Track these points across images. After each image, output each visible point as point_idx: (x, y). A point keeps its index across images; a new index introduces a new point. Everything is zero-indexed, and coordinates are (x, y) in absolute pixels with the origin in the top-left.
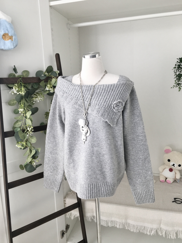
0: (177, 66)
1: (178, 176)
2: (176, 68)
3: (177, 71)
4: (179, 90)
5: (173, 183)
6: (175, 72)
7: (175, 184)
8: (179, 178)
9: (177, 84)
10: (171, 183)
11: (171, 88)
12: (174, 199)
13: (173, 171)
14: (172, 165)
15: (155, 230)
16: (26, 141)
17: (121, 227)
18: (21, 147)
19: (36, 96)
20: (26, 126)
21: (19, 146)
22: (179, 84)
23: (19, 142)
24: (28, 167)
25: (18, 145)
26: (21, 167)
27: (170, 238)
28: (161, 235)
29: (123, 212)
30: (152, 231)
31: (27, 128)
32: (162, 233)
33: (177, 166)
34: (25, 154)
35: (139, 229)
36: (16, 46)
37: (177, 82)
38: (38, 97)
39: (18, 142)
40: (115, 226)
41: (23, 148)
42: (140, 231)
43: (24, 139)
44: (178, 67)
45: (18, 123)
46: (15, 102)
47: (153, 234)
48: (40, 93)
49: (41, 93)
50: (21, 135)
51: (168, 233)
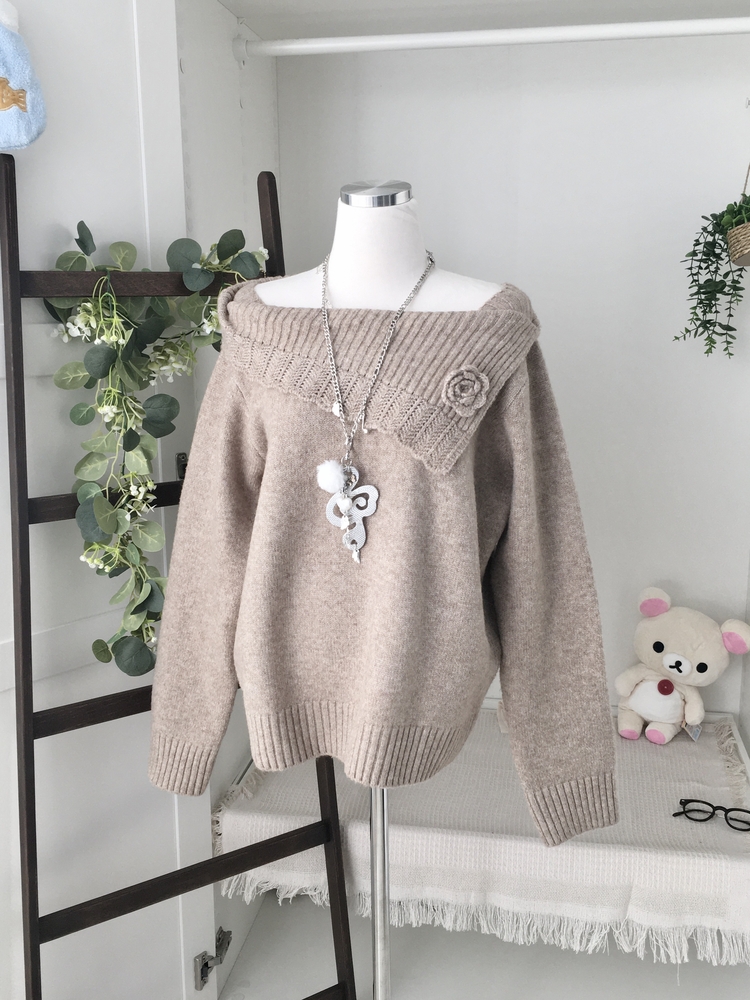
0: (700, 248)
1: (695, 715)
2: (700, 256)
3: (700, 268)
4: (708, 347)
5: (674, 744)
6: (695, 271)
7: (683, 744)
8: (698, 722)
9: (698, 323)
10: (667, 741)
11: (677, 338)
12: (681, 803)
13: (675, 694)
14: (671, 667)
15: (604, 932)
16: (123, 543)
17: (463, 925)
18: (101, 567)
19: (164, 354)
20: (126, 476)
21: (93, 562)
22: (706, 324)
23: (92, 544)
24: (128, 650)
25: (88, 556)
26: (101, 650)
27: (664, 961)
28: (627, 949)
29: (470, 860)
30: (590, 934)
31: (128, 487)
32: (631, 942)
33: (691, 672)
34: (118, 594)
35: (540, 931)
36: (39, 134)
37: (701, 316)
38: (172, 358)
39: (88, 544)
40: (437, 923)
41: (108, 569)
42: (540, 940)
43: (116, 532)
44: (704, 254)
45: (93, 466)
46: (82, 374)
47: (596, 948)
48: (179, 343)
49: (182, 342)
50: (103, 514)
51: (657, 941)
